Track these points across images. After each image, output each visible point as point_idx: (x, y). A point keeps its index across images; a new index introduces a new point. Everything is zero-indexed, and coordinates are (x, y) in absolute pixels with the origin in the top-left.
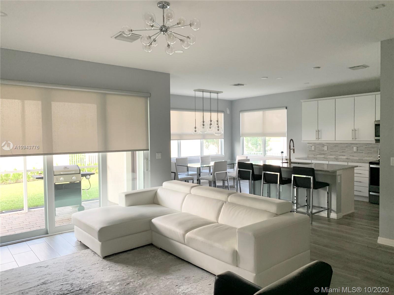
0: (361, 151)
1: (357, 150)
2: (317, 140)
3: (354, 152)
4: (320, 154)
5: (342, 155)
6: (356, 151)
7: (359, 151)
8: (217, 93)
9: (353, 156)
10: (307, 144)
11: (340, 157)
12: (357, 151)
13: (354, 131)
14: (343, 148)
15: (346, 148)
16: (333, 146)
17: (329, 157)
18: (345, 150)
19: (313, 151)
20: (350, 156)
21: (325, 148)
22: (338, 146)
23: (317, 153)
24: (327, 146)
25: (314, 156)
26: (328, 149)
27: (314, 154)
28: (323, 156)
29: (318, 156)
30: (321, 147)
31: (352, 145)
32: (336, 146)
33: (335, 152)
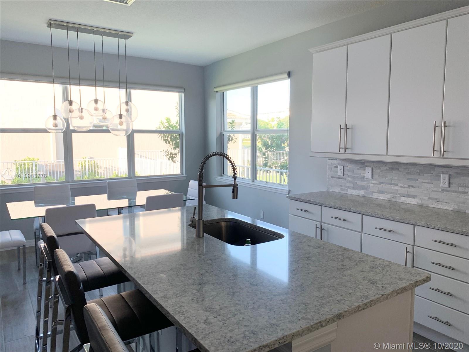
0: (461, 189)
1: (450, 184)
2: (342, 151)
3: (440, 190)
6: (447, 185)
7: (454, 188)
10: (328, 161)
12: (449, 187)
14: (410, 177)
15: (419, 175)
16: (386, 168)
17: (375, 196)
18: (417, 180)
19: (339, 178)
20: (429, 198)
21: (367, 173)
22: (397, 169)
23: (348, 184)
24: (370, 169)
25: (342, 190)
26: (374, 176)
27: (341, 186)
28: (361, 193)
29: (351, 192)
30: (358, 169)
31: (437, 169)
32: (392, 169)
33: (391, 184)
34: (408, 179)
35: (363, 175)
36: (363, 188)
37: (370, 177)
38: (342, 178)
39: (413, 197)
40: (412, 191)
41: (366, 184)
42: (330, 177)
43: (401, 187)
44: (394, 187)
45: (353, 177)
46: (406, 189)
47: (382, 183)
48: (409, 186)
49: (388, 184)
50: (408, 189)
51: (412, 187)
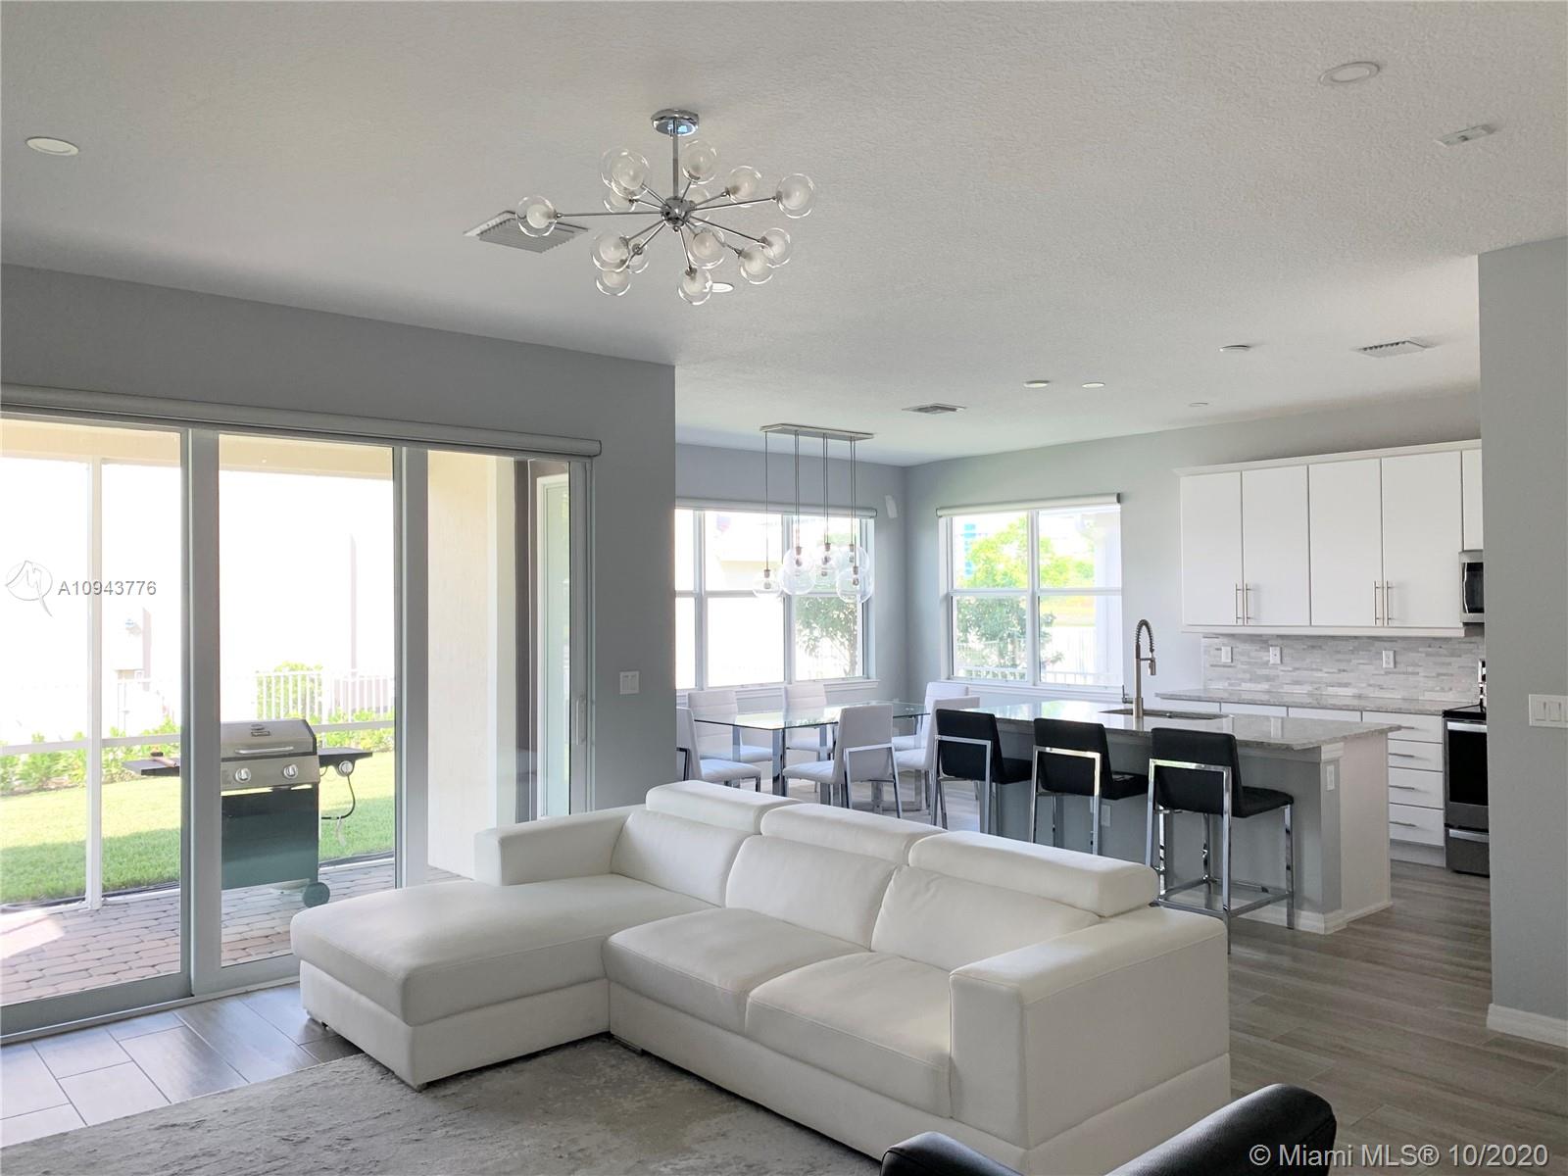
0: (1410, 669)
1: (1395, 663)
2: (1240, 622)
3: (1383, 673)
4: (1250, 680)
5: (1340, 685)
6: (1392, 665)
7: (1401, 668)
8: (852, 437)
9: (1381, 688)
10: (1203, 640)
11: (1331, 690)
12: (1395, 667)
13: (1380, 590)
14: (1339, 656)
15: (1353, 653)
16: (1303, 647)
17: (1287, 688)
18: (1350, 661)
19: (1224, 666)
20: (1370, 685)
21: (1273, 655)
22: (1320, 647)
23: (1240, 676)
24: (1278, 648)
25: (1230, 685)
26: (1285, 659)
27: (1229, 679)
28: (1265, 686)
29: (1245, 686)
30: (1256, 650)
31: (1377, 644)
32: (1313, 647)
33: (1312, 670)
34: (1338, 660)
35: (1266, 659)
36: (1268, 679)
37: (1279, 662)
38: (1230, 666)
39: (1346, 685)
40: (1344, 677)
41: (1272, 672)
42: (1208, 666)
43: (1327, 673)
44: (1319, 674)
45: (1249, 663)
46: (1335, 675)
47: (1298, 669)
48: (1340, 670)
49: (1306, 669)
50: (1340, 676)
51: (1344, 671)
